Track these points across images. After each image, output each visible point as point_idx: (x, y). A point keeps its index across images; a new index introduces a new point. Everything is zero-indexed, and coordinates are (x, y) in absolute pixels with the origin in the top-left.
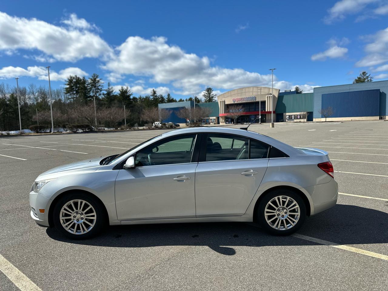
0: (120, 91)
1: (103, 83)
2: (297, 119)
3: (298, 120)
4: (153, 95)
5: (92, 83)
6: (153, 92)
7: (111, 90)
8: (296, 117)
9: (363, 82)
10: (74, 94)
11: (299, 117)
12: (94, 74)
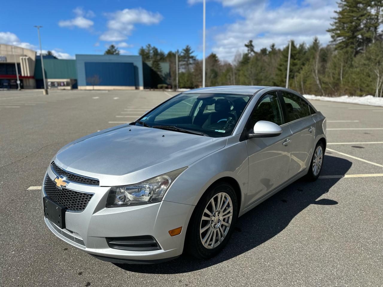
2: (61, 86)
3: (63, 88)
8: (59, 84)
9: (112, 54)
11: (62, 84)
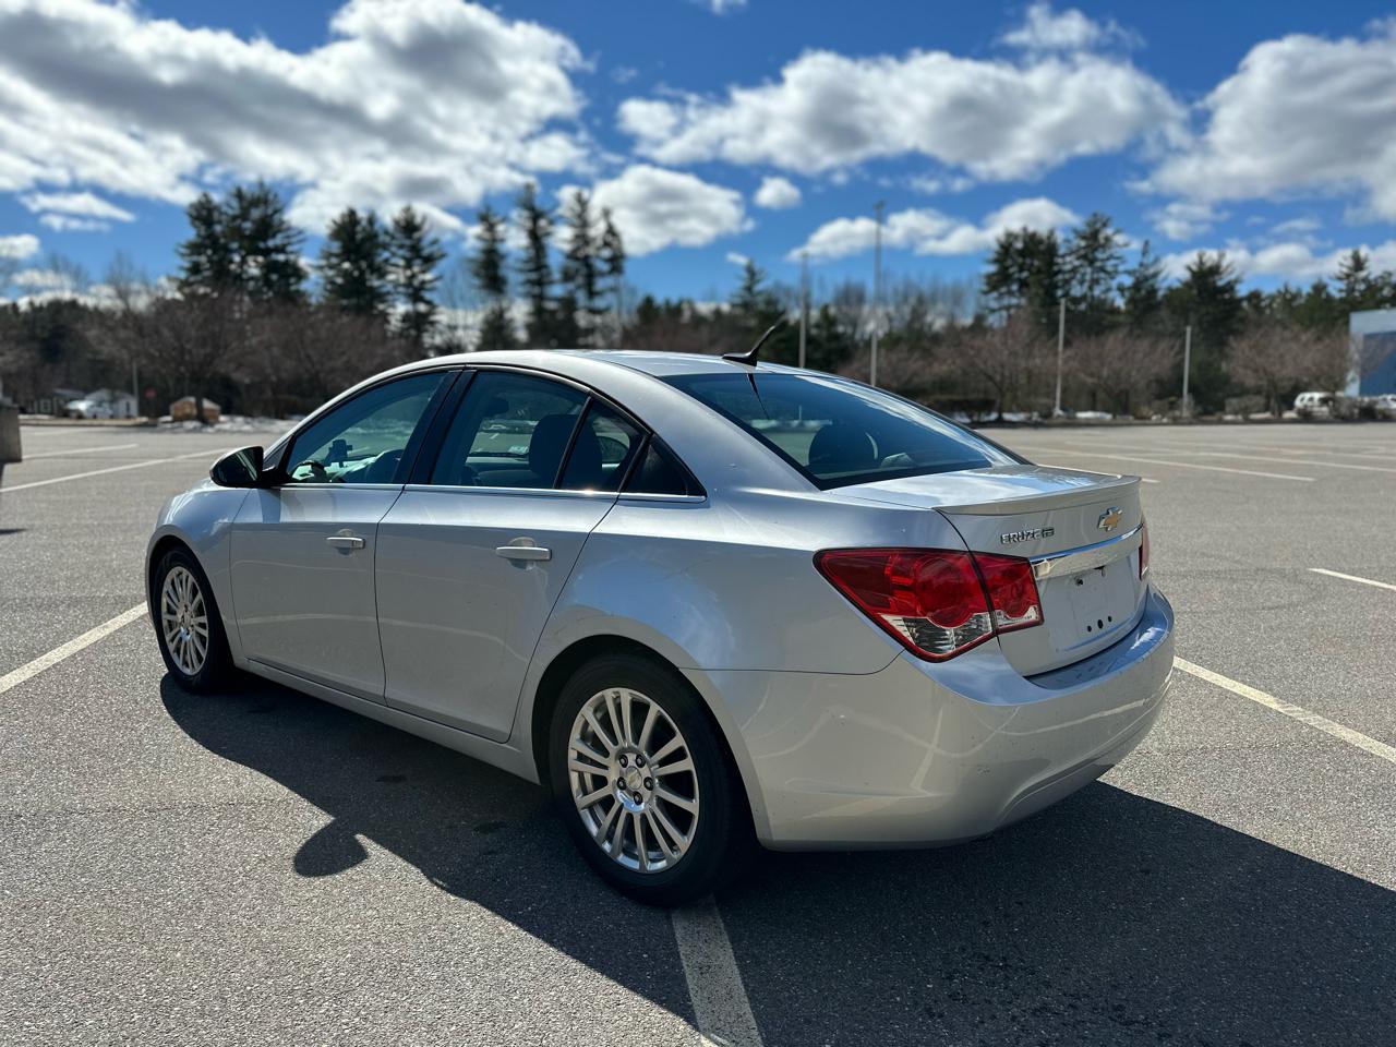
0: (1189, 268)
1: (1126, 245)
4: (1348, 276)
5: (1084, 248)
6: (1350, 263)
7: (1151, 271)
10: (1010, 293)
12: (1095, 215)
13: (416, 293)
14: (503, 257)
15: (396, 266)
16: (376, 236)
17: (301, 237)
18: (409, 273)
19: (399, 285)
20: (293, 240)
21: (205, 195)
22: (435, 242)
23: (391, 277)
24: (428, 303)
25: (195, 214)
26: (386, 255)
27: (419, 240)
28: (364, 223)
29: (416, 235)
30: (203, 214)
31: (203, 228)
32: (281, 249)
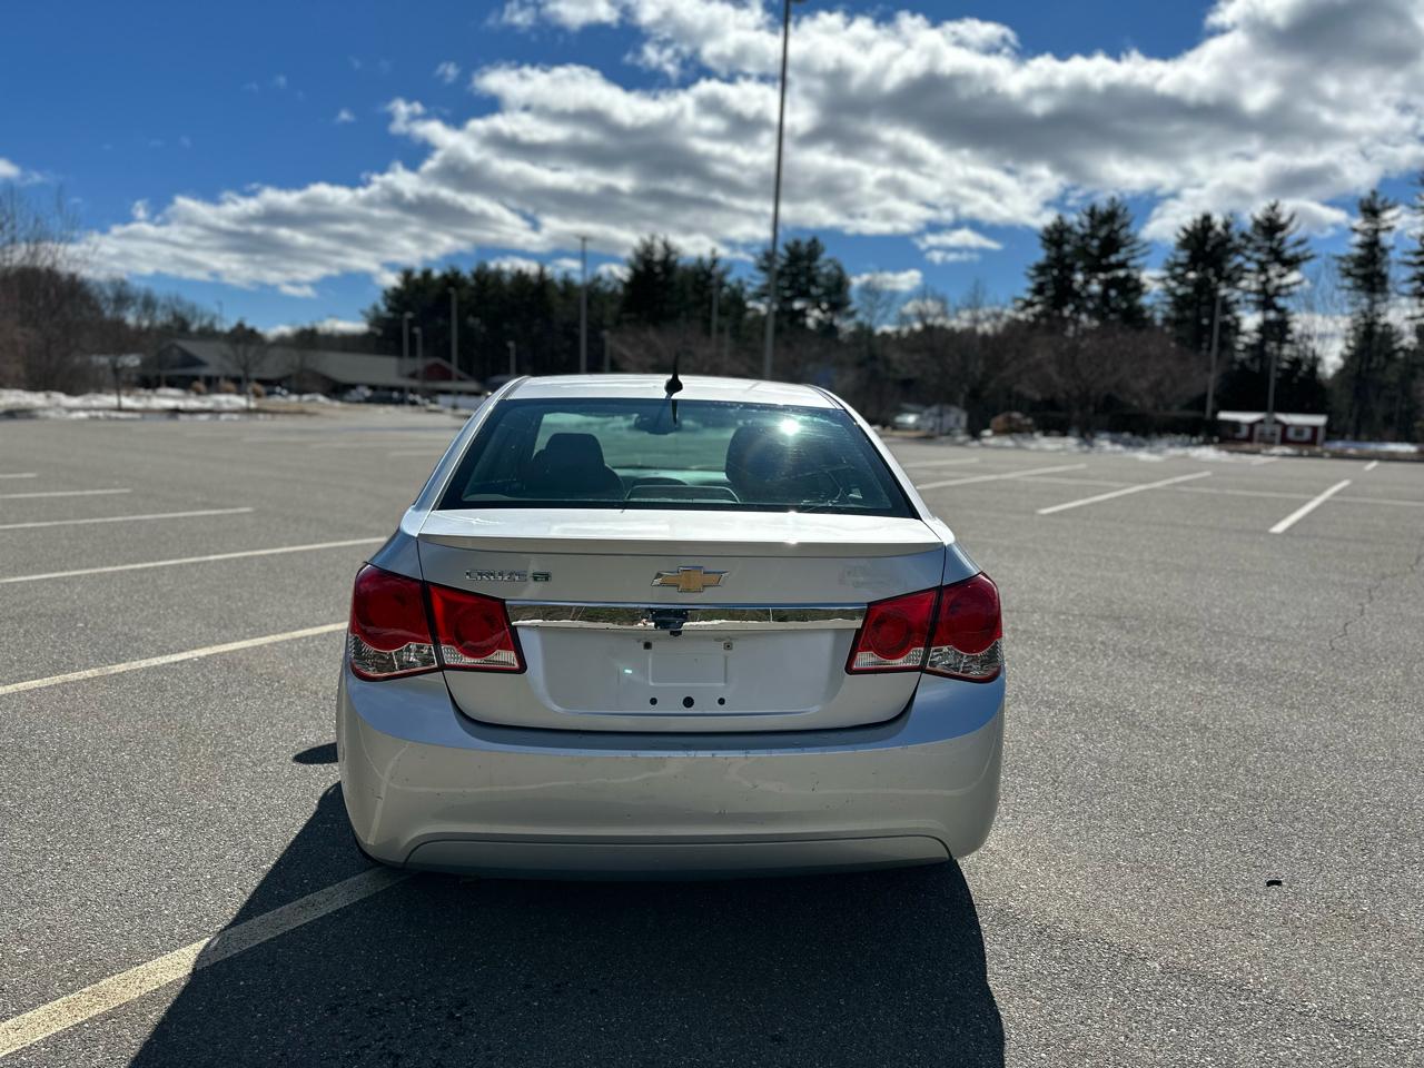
13: (1266, 300)
14: (1384, 251)
15: (1249, 271)
16: (1229, 239)
17: (1144, 250)
18: (1263, 278)
19: (1249, 292)
20: (1136, 254)
21: (1060, 218)
22: (1300, 242)
23: (1243, 284)
24: (1281, 311)
25: (1047, 237)
26: (1239, 259)
27: (1282, 241)
28: (1219, 228)
29: (1279, 235)
30: (1056, 237)
31: (1054, 249)
32: (1122, 265)
